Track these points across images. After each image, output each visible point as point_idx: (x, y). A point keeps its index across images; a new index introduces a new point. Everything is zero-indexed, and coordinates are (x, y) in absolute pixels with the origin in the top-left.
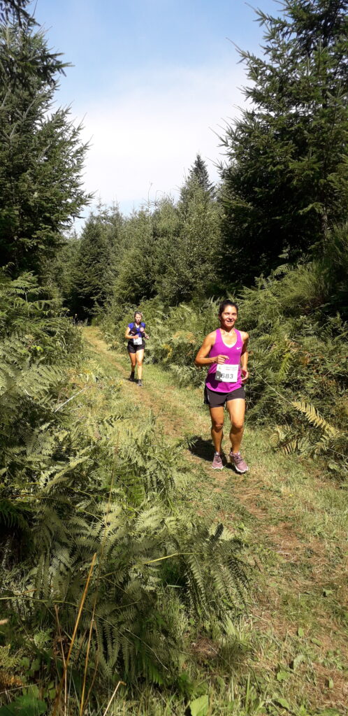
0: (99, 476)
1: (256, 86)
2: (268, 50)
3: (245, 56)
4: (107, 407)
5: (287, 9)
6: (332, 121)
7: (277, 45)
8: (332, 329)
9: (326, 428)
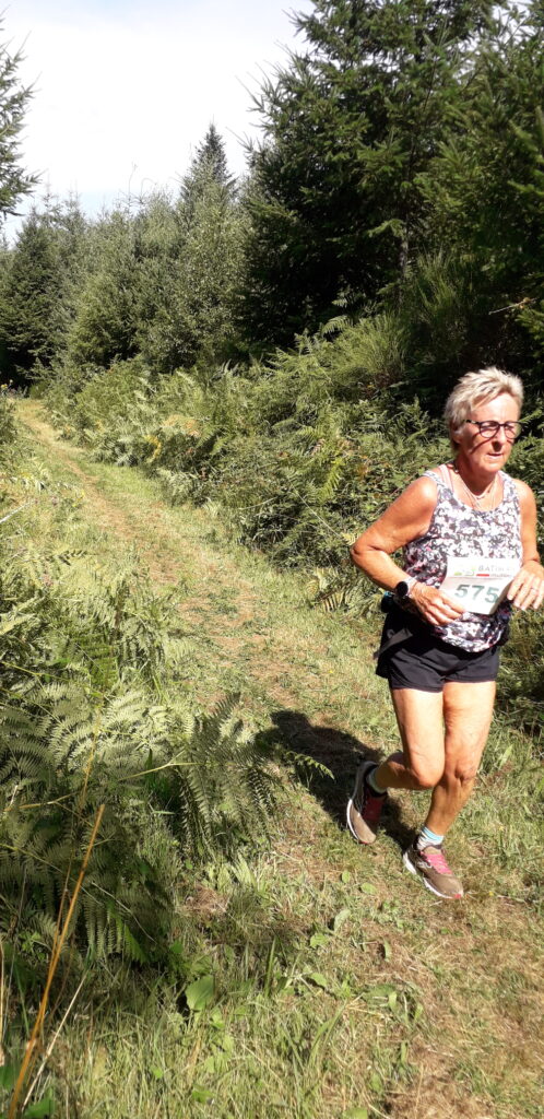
0: (48, 643)
1: (315, 11)
4: (58, 535)
6: (428, 85)
8: (406, 422)
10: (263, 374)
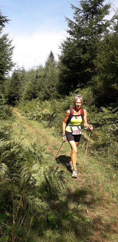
0: (20, 155)
1: (71, 29)
2: (75, 18)
3: (67, 19)
4: (21, 134)
5: (81, 5)
6: (94, 43)
7: (77, 17)
8: (92, 109)
9: (90, 140)
10: (63, 101)
